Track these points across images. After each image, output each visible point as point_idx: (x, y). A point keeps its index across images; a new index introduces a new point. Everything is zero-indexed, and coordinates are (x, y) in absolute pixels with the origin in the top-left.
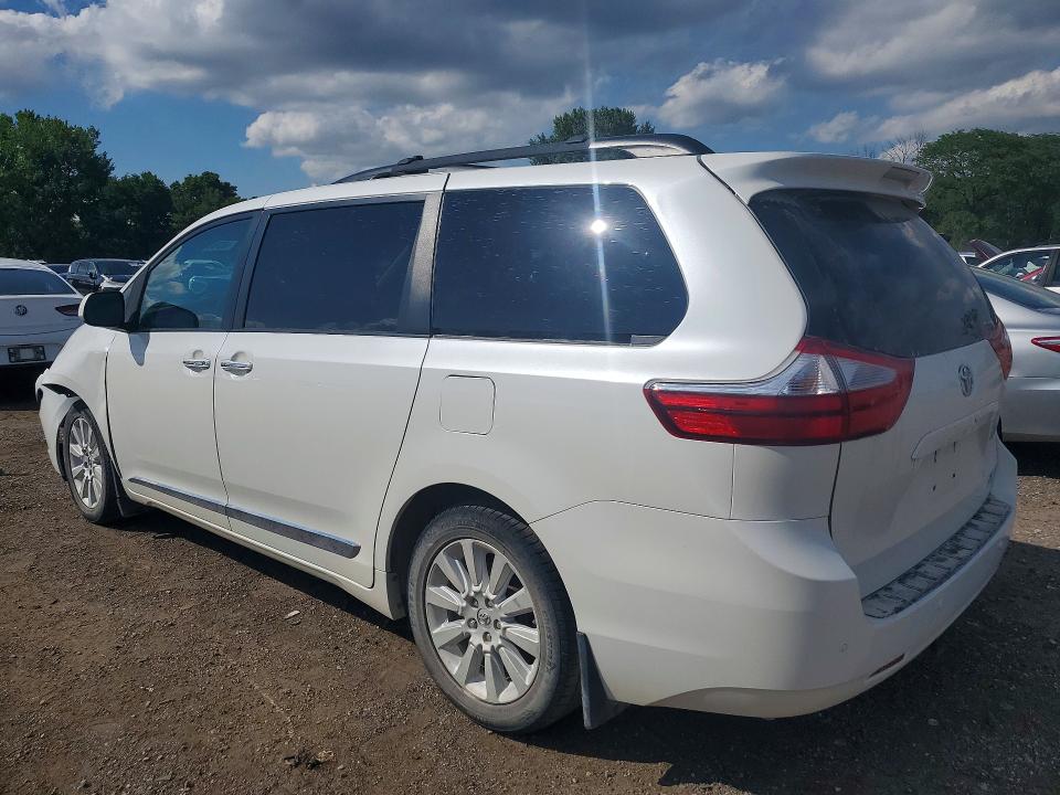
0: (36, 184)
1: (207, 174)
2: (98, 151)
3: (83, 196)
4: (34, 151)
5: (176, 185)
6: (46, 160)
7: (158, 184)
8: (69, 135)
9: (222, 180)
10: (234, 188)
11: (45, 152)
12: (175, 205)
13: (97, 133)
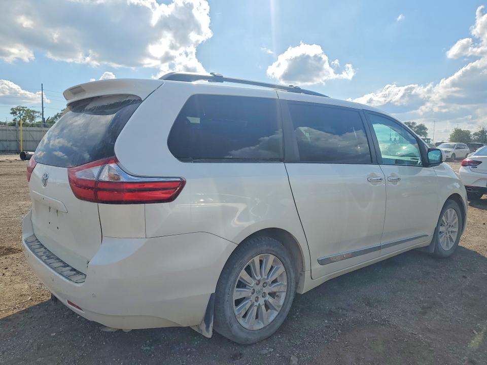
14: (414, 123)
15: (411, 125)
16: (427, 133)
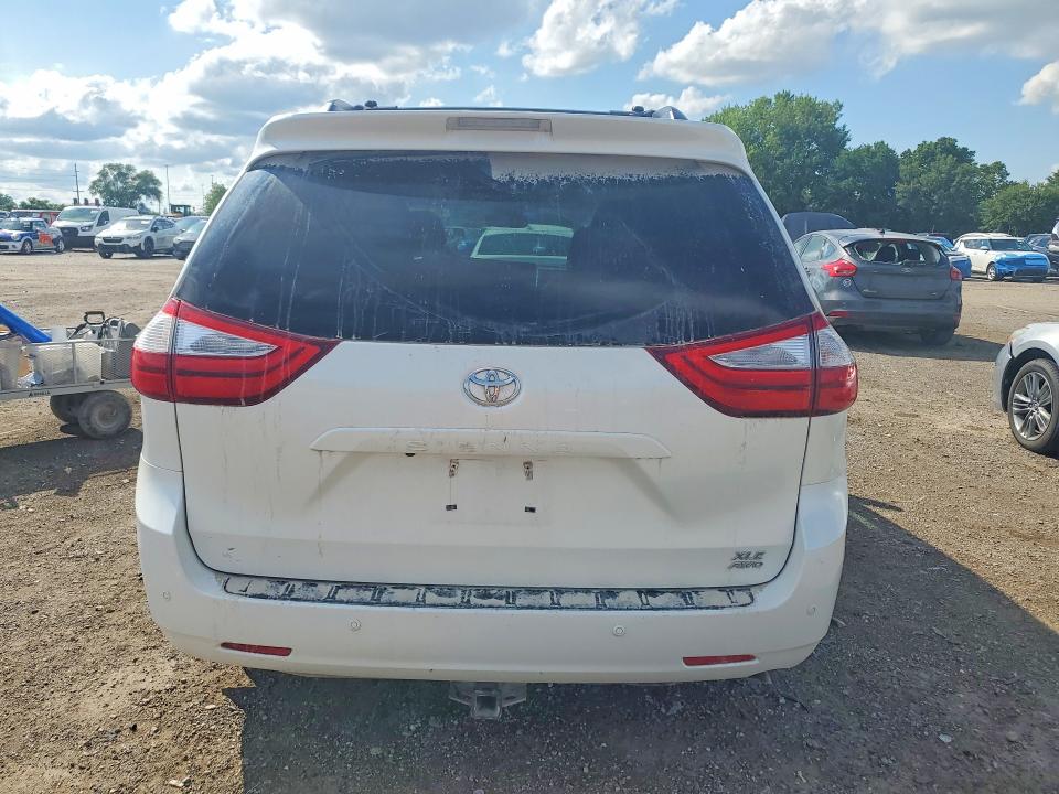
0: (778, 159)
1: (944, 139)
2: (838, 125)
3: (816, 168)
4: (783, 127)
5: (907, 153)
6: (790, 136)
7: (889, 154)
8: (814, 110)
9: (960, 145)
10: (972, 153)
11: (792, 128)
12: (901, 175)
13: (841, 106)
14: (129, 168)
15: (124, 171)
16: (160, 192)
